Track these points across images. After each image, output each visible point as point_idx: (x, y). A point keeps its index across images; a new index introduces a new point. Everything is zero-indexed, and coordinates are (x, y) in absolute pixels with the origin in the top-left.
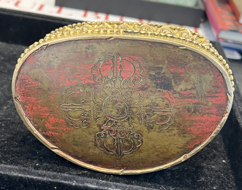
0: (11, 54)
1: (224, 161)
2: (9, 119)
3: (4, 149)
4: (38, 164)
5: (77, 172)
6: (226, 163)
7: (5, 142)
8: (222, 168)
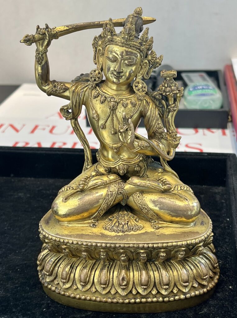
0: (37, 189)
1: (231, 287)
2: (25, 262)
3: (16, 296)
4: (45, 309)
5: (81, 314)
6: (232, 289)
7: (18, 288)
8: (227, 296)
